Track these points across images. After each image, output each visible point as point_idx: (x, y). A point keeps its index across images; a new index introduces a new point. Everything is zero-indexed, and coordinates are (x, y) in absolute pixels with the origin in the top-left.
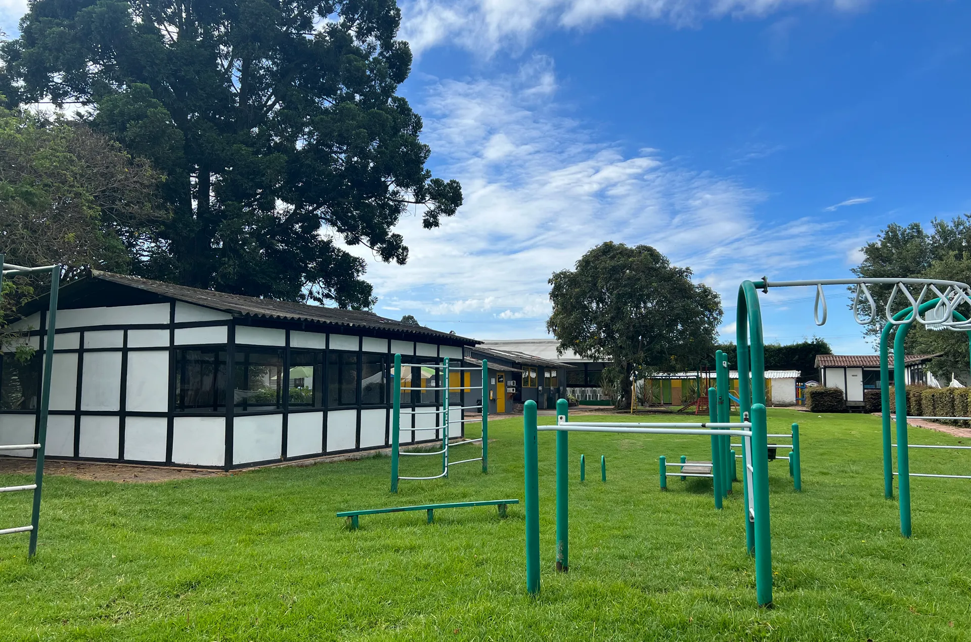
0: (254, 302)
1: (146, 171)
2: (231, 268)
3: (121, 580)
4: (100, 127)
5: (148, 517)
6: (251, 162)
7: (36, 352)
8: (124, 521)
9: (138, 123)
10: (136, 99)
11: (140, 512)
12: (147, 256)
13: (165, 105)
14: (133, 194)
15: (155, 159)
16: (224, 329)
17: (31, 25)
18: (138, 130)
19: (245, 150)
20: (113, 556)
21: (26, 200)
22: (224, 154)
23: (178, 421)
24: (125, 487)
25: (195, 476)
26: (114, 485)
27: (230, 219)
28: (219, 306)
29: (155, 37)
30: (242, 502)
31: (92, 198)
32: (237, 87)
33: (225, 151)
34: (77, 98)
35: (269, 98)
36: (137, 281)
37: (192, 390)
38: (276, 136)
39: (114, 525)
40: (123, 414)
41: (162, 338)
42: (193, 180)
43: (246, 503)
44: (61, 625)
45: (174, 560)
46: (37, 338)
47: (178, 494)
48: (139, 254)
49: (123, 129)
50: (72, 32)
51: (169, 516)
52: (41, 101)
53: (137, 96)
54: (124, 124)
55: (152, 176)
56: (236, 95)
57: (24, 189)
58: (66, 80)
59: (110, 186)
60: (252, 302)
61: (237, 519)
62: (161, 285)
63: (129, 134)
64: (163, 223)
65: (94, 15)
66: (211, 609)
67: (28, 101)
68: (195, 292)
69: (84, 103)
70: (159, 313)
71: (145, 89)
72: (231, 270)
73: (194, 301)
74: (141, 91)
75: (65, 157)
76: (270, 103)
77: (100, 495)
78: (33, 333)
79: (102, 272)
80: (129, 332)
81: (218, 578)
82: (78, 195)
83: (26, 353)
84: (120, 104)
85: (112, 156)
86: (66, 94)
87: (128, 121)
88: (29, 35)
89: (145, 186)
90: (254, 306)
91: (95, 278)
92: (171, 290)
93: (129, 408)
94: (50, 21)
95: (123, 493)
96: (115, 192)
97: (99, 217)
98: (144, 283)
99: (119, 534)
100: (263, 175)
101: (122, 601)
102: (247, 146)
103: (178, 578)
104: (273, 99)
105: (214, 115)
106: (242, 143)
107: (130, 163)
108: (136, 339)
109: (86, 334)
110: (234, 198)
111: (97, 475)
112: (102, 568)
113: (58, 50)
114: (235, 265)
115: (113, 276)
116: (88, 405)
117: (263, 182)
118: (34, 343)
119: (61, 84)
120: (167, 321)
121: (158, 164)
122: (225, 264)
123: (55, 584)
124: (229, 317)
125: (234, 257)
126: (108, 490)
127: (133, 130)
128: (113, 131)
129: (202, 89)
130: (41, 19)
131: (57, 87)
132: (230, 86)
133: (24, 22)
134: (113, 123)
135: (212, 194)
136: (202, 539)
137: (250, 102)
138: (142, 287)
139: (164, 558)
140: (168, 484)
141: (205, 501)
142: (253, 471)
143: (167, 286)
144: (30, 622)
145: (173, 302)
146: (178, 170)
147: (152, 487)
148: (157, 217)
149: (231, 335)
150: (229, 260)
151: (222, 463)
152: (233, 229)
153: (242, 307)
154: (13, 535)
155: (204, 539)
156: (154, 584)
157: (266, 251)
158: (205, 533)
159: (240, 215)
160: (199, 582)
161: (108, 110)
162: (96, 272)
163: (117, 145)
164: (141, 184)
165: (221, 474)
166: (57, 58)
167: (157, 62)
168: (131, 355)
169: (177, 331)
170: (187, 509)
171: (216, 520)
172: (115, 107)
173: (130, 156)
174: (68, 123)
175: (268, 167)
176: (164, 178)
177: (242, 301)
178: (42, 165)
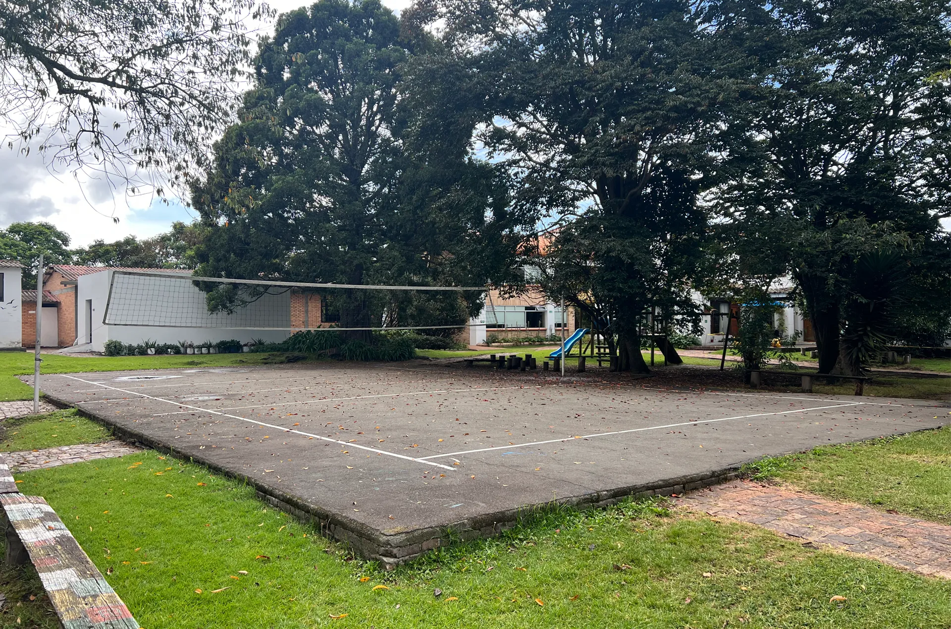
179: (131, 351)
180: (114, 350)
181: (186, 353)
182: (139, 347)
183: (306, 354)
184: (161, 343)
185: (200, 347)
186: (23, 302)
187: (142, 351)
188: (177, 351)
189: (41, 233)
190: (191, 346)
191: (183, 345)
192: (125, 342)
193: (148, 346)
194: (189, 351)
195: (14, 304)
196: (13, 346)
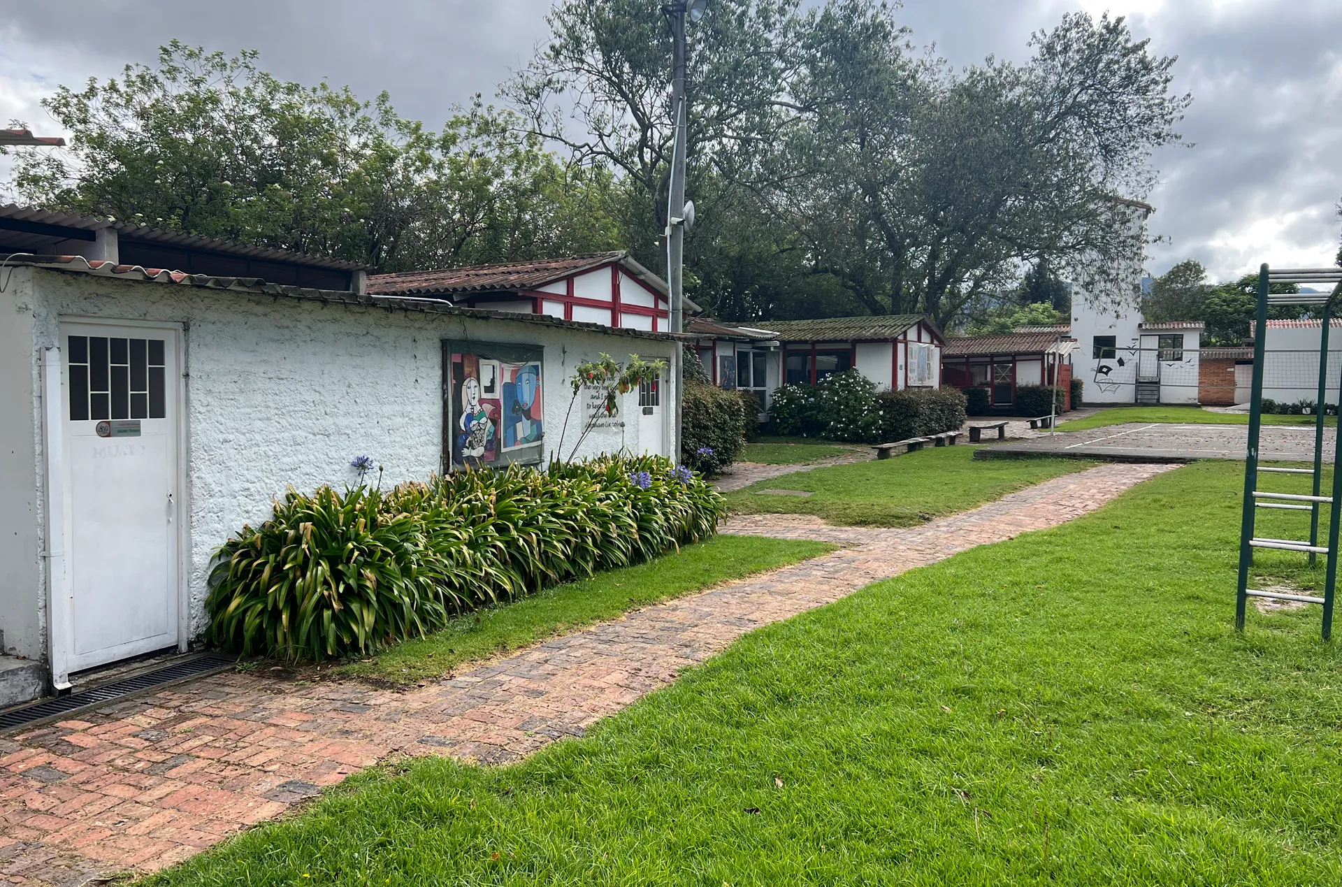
179: (1284, 410)
182: (1294, 406)
193: (1304, 405)
195: (1192, 363)
196: (1190, 402)
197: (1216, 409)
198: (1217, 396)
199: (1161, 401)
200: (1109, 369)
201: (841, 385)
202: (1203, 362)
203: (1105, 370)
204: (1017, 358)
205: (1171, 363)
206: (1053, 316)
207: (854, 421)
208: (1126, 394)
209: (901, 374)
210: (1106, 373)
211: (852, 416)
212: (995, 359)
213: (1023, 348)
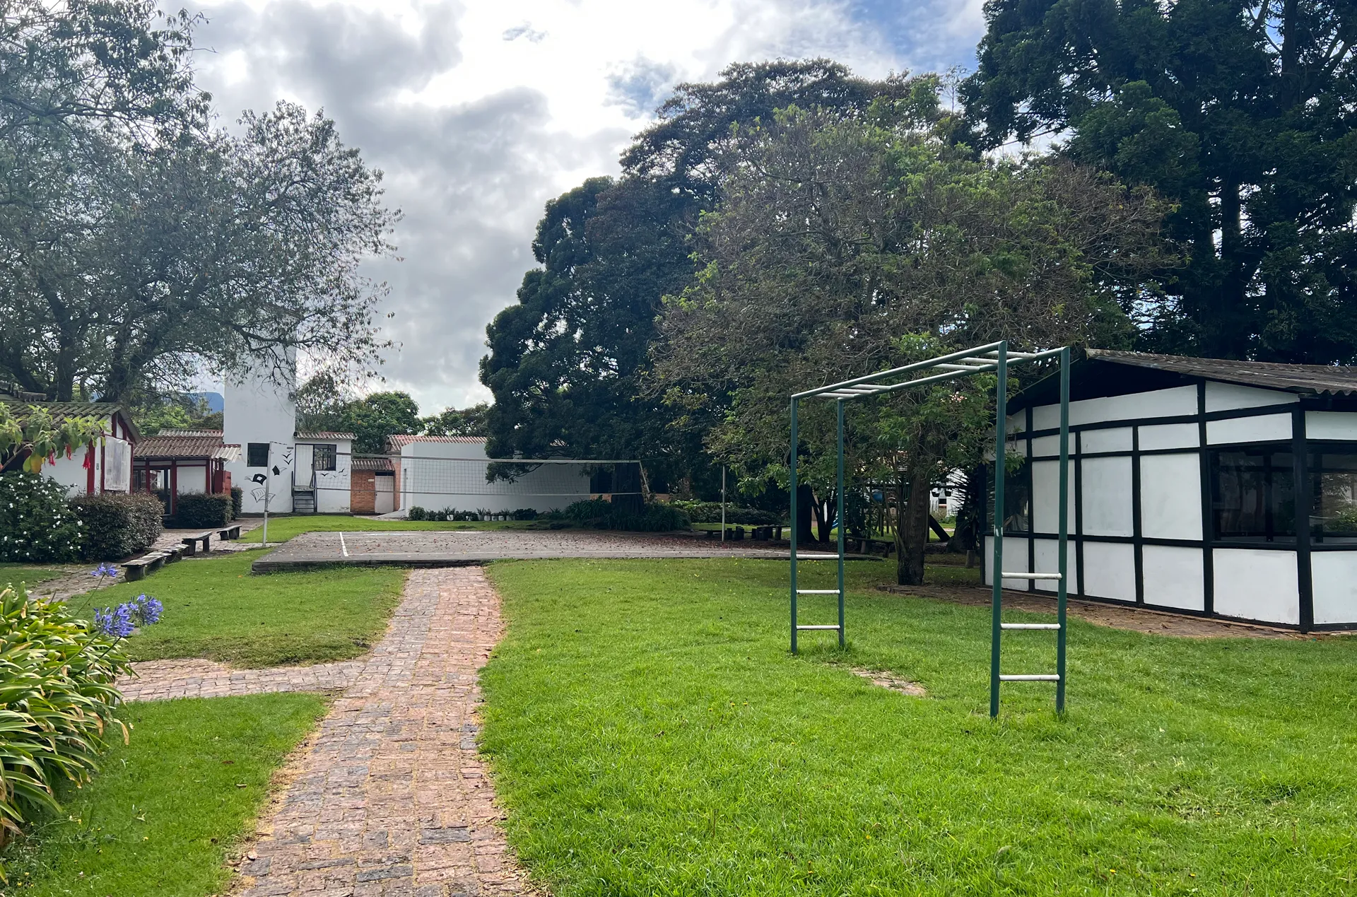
0: (1329, 374)
1: (1148, 203)
2: (1284, 324)
3: (1180, 763)
4: (1083, 156)
5: (1194, 684)
6: (1311, 154)
7: (1025, 459)
8: (1162, 686)
9: (1133, 137)
10: (1127, 105)
11: (1183, 676)
12: (1148, 322)
13: (1171, 102)
14: (1131, 239)
15: (1159, 183)
16: (1287, 418)
17: (991, 50)
18: (1134, 148)
19: (1299, 137)
20: (1161, 730)
21: (1004, 270)
22: (1262, 153)
23: (1219, 555)
24: (1154, 641)
25: (1253, 636)
26: (1139, 635)
27: (1279, 249)
28: (1275, 384)
29: (1148, 9)
30: (1340, 682)
31: (1081, 253)
32: (1275, 41)
33: (1265, 147)
34: (1049, 126)
35: (1333, 44)
36: (1146, 358)
37: (1229, 511)
38: (1348, 101)
39: (1149, 689)
40: (1138, 541)
41: (1188, 435)
42: (1214, 200)
43: (1348, 685)
44: (1113, 807)
45: (1248, 751)
46: (1024, 442)
47: (1233, 658)
48: (1136, 320)
49: (1114, 150)
50: (1041, 41)
51: (1225, 687)
52: (1006, 142)
53: (1129, 100)
54: (1113, 145)
55: (1157, 209)
56: (1274, 56)
57: (1001, 258)
58: (1034, 107)
59: (1101, 233)
60: (1326, 373)
61: (1338, 707)
62: (1180, 360)
63: (1121, 157)
64: (1174, 272)
65: (1067, 9)
66: (1326, 831)
67: (991, 146)
68: (1231, 365)
69: (1057, 131)
70: (1182, 400)
71: (1140, 88)
72: (1283, 327)
73: (1236, 378)
74: (1134, 93)
75: (1045, 206)
76: (1335, 52)
77: (1123, 647)
78: (1020, 436)
79: (1099, 351)
80: (1141, 429)
81: (1330, 790)
82: (1063, 253)
83: (1014, 461)
84: (1107, 118)
85: (1103, 192)
86: (1034, 124)
87: (1119, 139)
88: (990, 64)
89: (1148, 225)
90: (1331, 380)
91: (1091, 359)
92: (1197, 366)
93: (1146, 533)
94: (1013, 36)
95: (1152, 648)
96: (1106, 240)
97: (1091, 278)
98: (1156, 360)
99: (1160, 702)
100: (1333, 170)
101: (1187, 792)
102: (1301, 129)
103: (1264, 777)
104: (1340, 44)
105: (1241, 96)
106: (1291, 127)
107: (1126, 196)
108: (1150, 438)
109: (1083, 435)
110: (1282, 216)
111: (1112, 620)
112: (1150, 742)
113: (1025, 71)
114: (1290, 318)
115: (1113, 355)
116: (1091, 528)
117: (1333, 180)
118: (1021, 448)
119: (1028, 113)
120: (1193, 410)
121: (1166, 189)
122: (1274, 318)
123: (1095, 753)
124: (1294, 399)
125: (1288, 305)
126: (1132, 642)
127: (1126, 148)
128: (1100, 158)
129: (1223, 63)
130: (1002, 37)
131: (1023, 119)
132: (1263, 46)
133: (981, 48)
134: (1099, 148)
135: (1243, 216)
136: (1284, 729)
137: (1301, 60)
138: (1154, 365)
139: (1235, 745)
140: (1216, 644)
141: (1276, 673)
142: (1349, 637)
143: (1189, 361)
144: (1075, 793)
145: (1201, 383)
146: (1192, 192)
147: (1190, 643)
148: (1167, 265)
149: (1299, 427)
150: (1280, 312)
151: (1295, 620)
152: (1285, 264)
153: (1314, 382)
154: (1030, 684)
155: (1291, 729)
156: (1229, 778)
157: (1341, 290)
158: (1286, 720)
159: (1293, 240)
160: (1298, 789)
161: (1091, 132)
162: (1091, 352)
163: (1108, 175)
164: (1144, 222)
165: (1295, 637)
166: (1024, 81)
167: (1154, 43)
168: (1144, 460)
169: (1209, 425)
170: (1251, 682)
171: (1302, 704)
172: (1101, 124)
173: (1125, 187)
174: (1043, 161)
175: (1341, 156)
176: (1174, 207)
177: (1308, 374)
178: (1019, 223)
179: (432, 517)
180: (417, 515)
181: (483, 519)
182: (440, 513)
183: (573, 523)
184: (460, 510)
185: (497, 515)
186: (353, 471)
187: (442, 517)
188: (474, 517)
189: (393, 402)
190: (489, 514)
191: (480, 513)
192: (427, 509)
193: (448, 512)
194: (486, 518)
195: (344, 473)
196: (343, 511)
197: (368, 517)
198: (360, 505)
199: (319, 511)
200: (264, 478)
201: (17, 488)
202: (355, 472)
203: (259, 478)
204: (178, 463)
205: (324, 472)
206: (184, 421)
207: (41, 534)
208: (282, 502)
209: (98, 474)
210: (261, 482)
211: (37, 528)
212: (152, 464)
213: (186, 452)
